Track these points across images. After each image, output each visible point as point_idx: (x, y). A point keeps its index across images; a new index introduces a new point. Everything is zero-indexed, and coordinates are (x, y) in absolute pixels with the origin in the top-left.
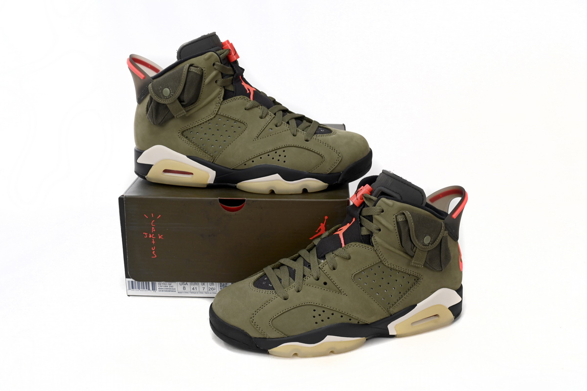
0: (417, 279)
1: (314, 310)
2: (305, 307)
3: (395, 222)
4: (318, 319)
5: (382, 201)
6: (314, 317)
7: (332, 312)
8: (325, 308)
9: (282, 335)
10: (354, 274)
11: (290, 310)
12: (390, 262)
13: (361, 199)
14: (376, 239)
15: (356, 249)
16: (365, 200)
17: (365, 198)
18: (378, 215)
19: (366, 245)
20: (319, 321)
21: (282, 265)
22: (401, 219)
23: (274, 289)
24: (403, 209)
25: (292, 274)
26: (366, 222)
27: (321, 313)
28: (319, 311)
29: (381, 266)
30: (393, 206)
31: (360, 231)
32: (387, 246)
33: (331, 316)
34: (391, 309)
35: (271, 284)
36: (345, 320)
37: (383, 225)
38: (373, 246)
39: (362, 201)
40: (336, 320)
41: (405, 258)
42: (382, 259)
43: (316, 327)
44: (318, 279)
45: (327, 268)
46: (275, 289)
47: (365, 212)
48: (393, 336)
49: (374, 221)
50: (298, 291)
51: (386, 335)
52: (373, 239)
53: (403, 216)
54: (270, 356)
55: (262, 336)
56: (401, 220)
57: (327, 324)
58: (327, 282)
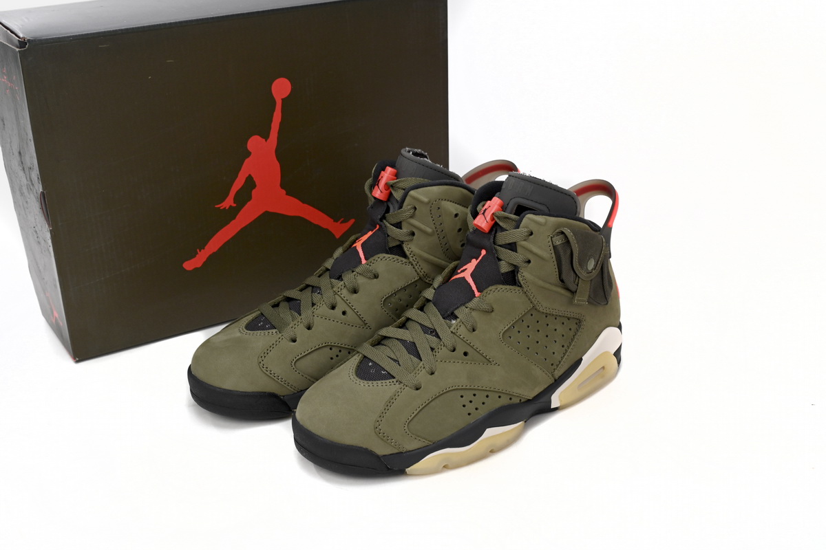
0: (579, 322)
1: (462, 397)
2: (448, 394)
3: (552, 247)
4: (470, 408)
5: (529, 219)
6: (464, 406)
7: (486, 393)
8: (475, 389)
9: (427, 443)
10: (502, 332)
11: (428, 404)
12: (545, 305)
13: (493, 219)
14: (525, 275)
15: (499, 294)
16: (498, 221)
17: (498, 217)
18: (525, 240)
19: (511, 287)
20: (473, 411)
21: (385, 338)
22: (558, 241)
23: (394, 378)
24: (559, 225)
25: (412, 349)
26: (505, 254)
27: (472, 398)
28: (468, 396)
29: (534, 313)
30: (546, 224)
31: (498, 268)
32: (541, 283)
33: (486, 400)
34: (556, 372)
35: (385, 370)
36: (504, 401)
37: (535, 254)
38: (521, 286)
39: (493, 222)
40: (494, 403)
41: (563, 295)
42: (535, 303)
43: (471, 420)
44: (454, 350)
45: (462, 331)
46: (396, 377)
47: (503, 238)
48: (556, 409)
49: (519, 249)
50: (432, 373)
51: (547, 410)
52: (519, 276)
53: (562, 236)
54: (410, 477)
55: (396, 451)
56: (559, 243)
57: (483, 412)
58: (468, 351)
